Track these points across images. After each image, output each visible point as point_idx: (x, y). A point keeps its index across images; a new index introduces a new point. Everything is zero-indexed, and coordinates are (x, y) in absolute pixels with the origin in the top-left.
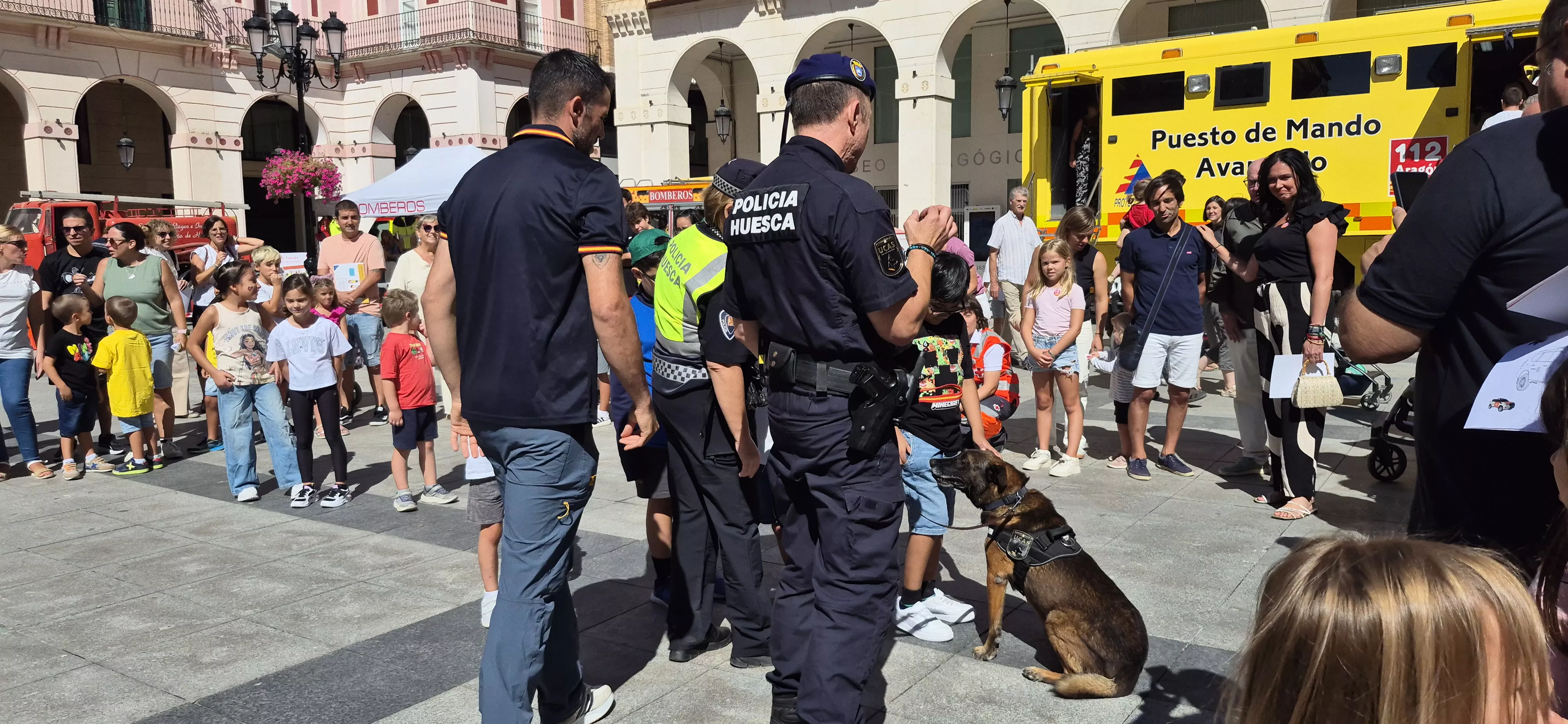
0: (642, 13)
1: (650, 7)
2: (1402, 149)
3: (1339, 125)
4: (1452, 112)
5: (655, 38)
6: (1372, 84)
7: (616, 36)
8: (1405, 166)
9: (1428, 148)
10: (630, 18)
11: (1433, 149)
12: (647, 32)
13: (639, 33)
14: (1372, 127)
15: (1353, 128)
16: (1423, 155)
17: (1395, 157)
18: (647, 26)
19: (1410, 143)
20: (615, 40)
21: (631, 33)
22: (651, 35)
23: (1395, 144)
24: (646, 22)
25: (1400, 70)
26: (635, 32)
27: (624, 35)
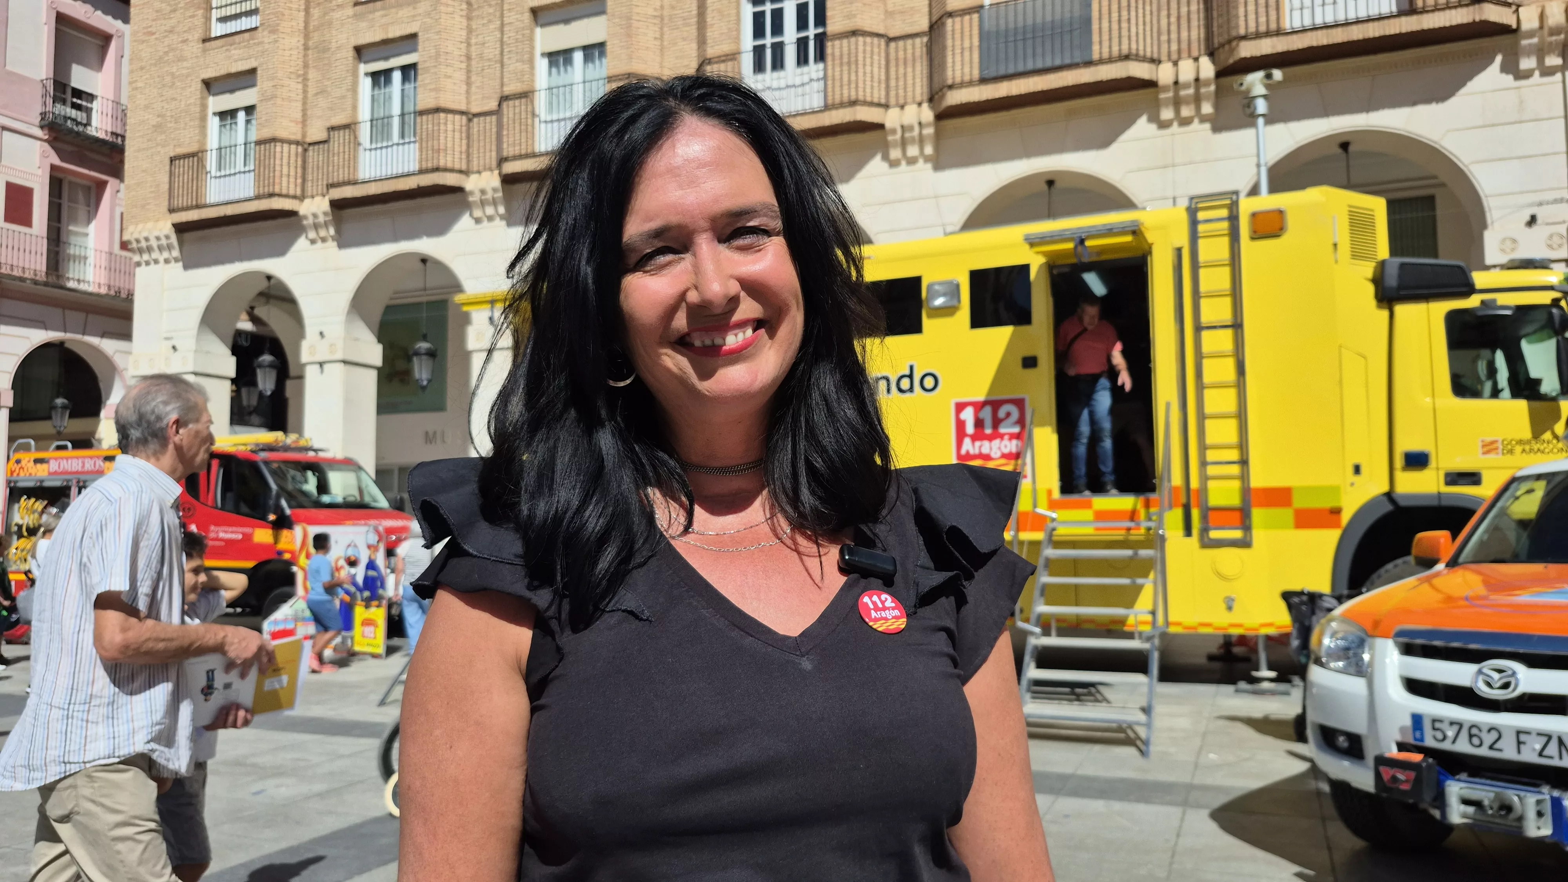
0: (167, 237)
1: (181, 229)
2: (968, 415)
3: (887, 379)
4: (1030, 362)
5: (186, 267)
6: (926, 322)
7: (138, 264)
8: (974, 438)
9: (1002, 413)
10: (154, 243)
11: (1008, 415)
12: (176, 260)
13: (167, 261)
14: (929, 382)
15: (905, 384)
16: (996, 423)
17: (960, 425)
18: (176, 253)
19: (979, 406)
20: (138, 270)
21: (156, 262)
22: (180, 264)
23: (960, 407)
24: (174, 248)
25: (959, 301)
26: (161, 259)
27: (147, 263)
